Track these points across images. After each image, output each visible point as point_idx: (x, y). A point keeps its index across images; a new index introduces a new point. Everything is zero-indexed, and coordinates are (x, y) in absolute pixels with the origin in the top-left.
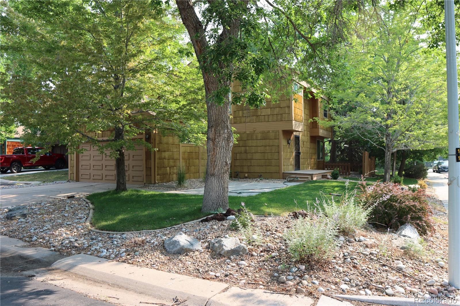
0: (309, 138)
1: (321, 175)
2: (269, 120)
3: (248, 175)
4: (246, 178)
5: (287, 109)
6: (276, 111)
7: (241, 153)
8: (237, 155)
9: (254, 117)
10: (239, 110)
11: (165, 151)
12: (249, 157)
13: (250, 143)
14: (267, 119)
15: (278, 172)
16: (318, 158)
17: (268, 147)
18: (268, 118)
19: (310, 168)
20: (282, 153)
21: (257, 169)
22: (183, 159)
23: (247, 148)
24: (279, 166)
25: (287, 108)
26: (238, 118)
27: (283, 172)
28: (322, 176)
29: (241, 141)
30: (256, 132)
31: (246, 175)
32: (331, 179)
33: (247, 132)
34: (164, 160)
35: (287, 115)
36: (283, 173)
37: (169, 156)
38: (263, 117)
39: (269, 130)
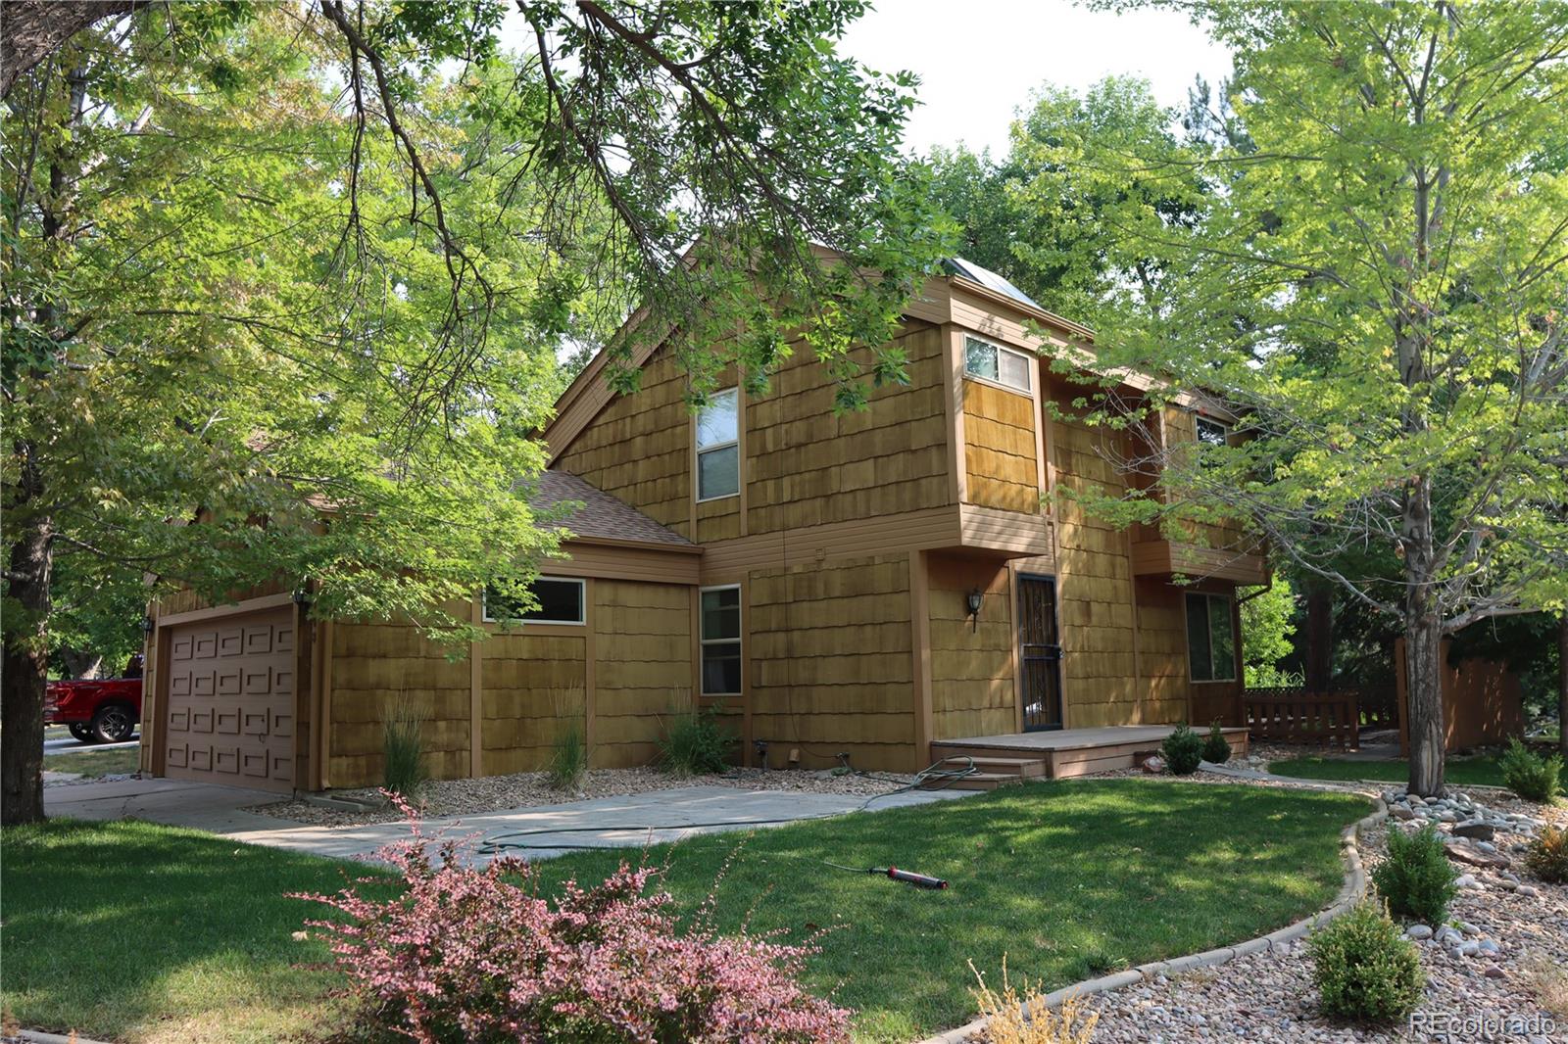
0: (1124, 586)
1: (1131, 750)
2: (869, 509)
3: (800, 755)
4: (793, 766)
5: (934, 453)
6: (896, 468)
7: (775, 658)
8: (760, 667)
9: (819, 502)
10: (765, 476)
11: (384, 656)
12: (803, 675)
13: (805, 614)
14: (862, 509)
15: (911, 743)
16: (1200, 669)
17: (868, 629)
18: (868, 501)
19: (1136, 717)
20: (926, 654)
21: (832, 729)
22: (487, 685)
23: (796, 635)
24: (914, 713)
25: (934, 451)
26: (763, 512)
27: (929, 738)
28: (1136, 755)
29: (774, 608)
30: (825, 566)
31: (794, 755)
32: (1161, 773)
33: (796, 569)
34: (380, 692)
35: (935, 481)
36: (933, 745)
37: (407, 675)
38: (849, 497)
39: (871, 553)
